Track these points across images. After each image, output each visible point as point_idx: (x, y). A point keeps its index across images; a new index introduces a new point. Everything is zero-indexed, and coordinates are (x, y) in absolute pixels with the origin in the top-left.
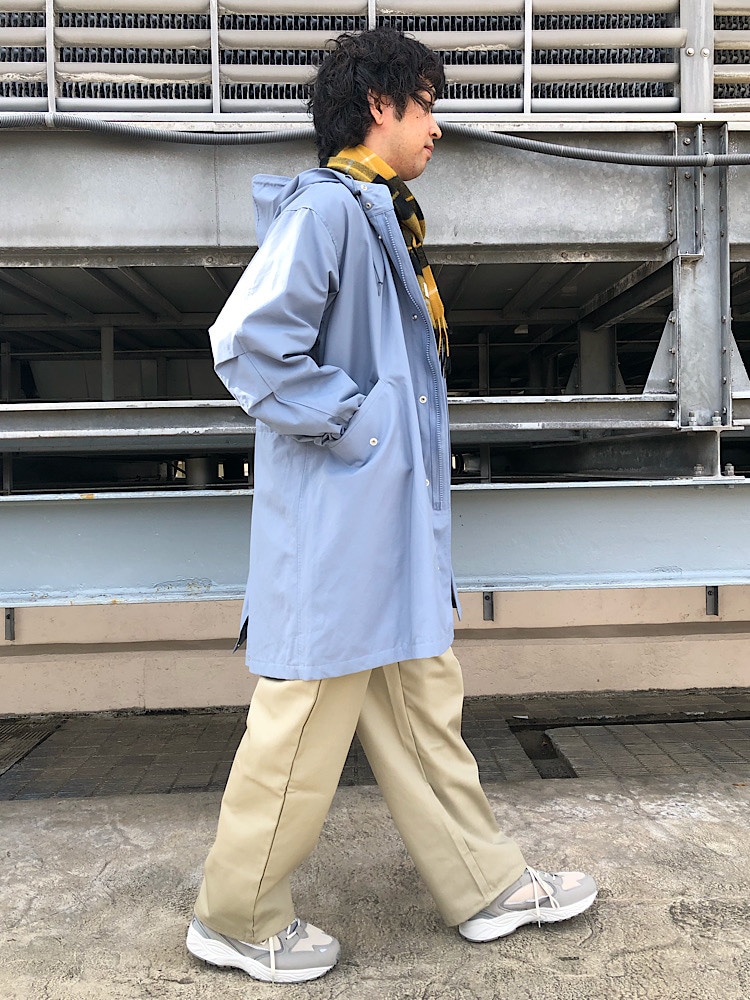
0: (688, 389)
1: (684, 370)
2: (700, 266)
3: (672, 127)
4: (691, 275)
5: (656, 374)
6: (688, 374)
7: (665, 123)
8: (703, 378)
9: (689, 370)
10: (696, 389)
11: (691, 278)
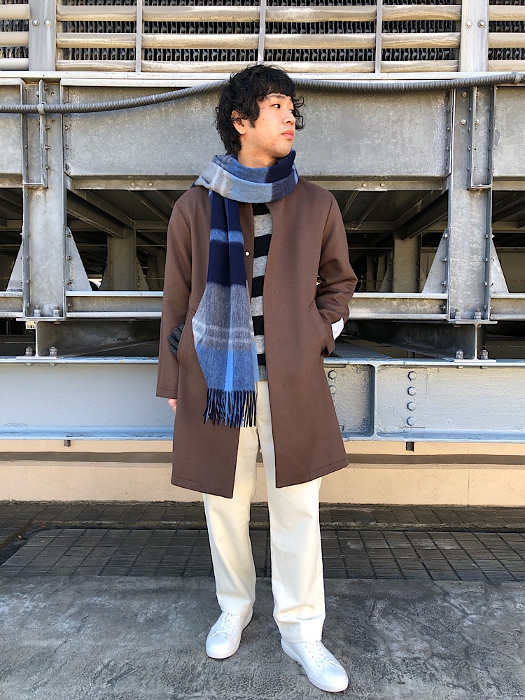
0: (40, 288)
1: (37, 273)
2: (49, 192)
3: (18, 82)
4: (42, 200)
5: (17, 275)
6: (41, 276)
7: (14, 78)
8: (52, 281)
9: (41, 273)
10: (46, 289)
11: (43, 202)
